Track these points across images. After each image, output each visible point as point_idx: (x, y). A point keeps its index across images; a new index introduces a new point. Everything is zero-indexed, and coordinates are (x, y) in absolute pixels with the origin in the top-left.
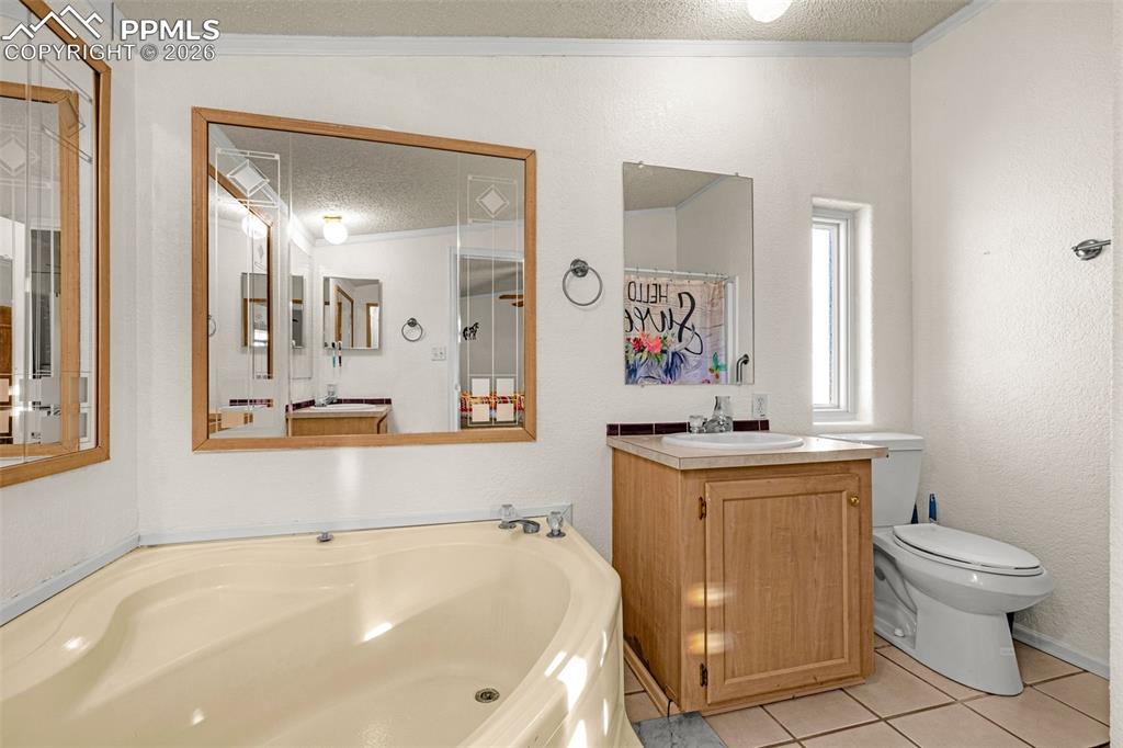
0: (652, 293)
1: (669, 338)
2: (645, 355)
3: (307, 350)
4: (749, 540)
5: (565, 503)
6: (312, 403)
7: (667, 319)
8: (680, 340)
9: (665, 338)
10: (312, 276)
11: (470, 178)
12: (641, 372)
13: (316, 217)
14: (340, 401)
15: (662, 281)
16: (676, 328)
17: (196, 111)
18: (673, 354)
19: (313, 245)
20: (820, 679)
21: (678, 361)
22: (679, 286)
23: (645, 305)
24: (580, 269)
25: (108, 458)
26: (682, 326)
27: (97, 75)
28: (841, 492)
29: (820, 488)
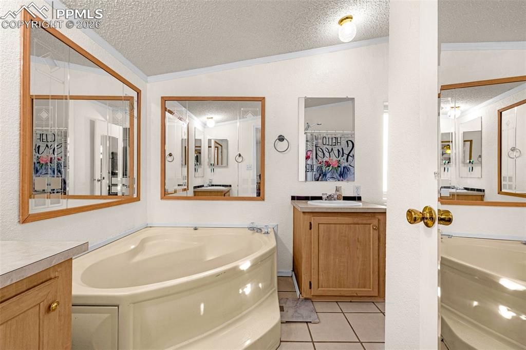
0: (334, 141)
1: (341, 161)
2: (331, 168)
3: (203, 166)
4: (329, 239)
5: (275, 224)
6: (203, 186)
7: (341, 153)
8: (347, 162)
9: (339, 161)
10: (204, 138)
11: (242, 109)
12: (328, 175)
13: (204, 118)
14: (213, 185)
15: (338, 136)
16: (345, 156)
17: (162, 98)
18: (344, 168)
19: (205, 128)
20: (359, 295)
21: (346, 171)
22: (347, 137)
23: (331, 147)
24: (281, 139)
25: (140, 200)
26: (348, 155)
27: (138, 93)
28: (370, 224)
29: (360, 222)
